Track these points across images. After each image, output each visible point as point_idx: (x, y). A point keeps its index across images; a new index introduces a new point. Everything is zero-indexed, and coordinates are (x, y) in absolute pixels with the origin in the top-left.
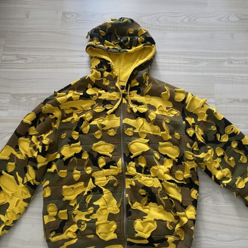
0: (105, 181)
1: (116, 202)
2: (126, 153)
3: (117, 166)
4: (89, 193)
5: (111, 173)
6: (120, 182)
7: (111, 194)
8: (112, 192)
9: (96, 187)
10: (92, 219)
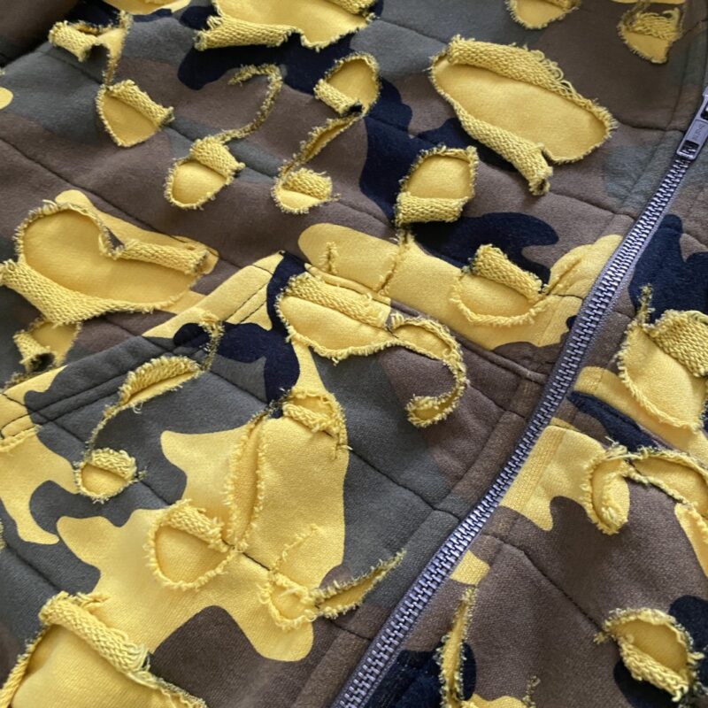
0: (367, 331)
1: (335, 556)
2: (686, 225)
3: (543, 273)
4: (191, 337)
5: (455, 308)
6: (479, 414)
7: (344, 458)
8: (358, 450)
9: (267, 326)
10: (61, 543)
